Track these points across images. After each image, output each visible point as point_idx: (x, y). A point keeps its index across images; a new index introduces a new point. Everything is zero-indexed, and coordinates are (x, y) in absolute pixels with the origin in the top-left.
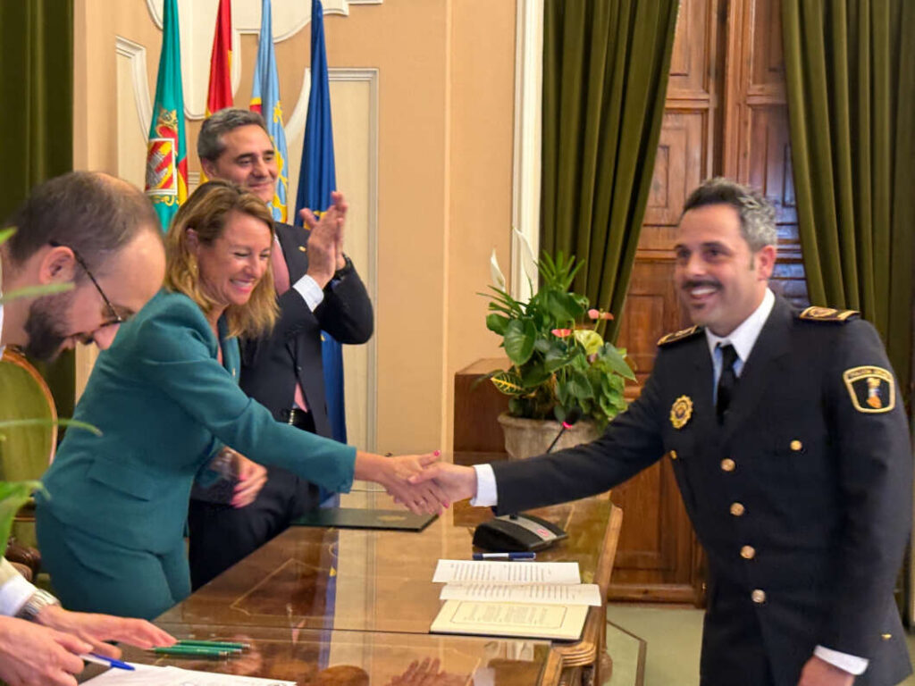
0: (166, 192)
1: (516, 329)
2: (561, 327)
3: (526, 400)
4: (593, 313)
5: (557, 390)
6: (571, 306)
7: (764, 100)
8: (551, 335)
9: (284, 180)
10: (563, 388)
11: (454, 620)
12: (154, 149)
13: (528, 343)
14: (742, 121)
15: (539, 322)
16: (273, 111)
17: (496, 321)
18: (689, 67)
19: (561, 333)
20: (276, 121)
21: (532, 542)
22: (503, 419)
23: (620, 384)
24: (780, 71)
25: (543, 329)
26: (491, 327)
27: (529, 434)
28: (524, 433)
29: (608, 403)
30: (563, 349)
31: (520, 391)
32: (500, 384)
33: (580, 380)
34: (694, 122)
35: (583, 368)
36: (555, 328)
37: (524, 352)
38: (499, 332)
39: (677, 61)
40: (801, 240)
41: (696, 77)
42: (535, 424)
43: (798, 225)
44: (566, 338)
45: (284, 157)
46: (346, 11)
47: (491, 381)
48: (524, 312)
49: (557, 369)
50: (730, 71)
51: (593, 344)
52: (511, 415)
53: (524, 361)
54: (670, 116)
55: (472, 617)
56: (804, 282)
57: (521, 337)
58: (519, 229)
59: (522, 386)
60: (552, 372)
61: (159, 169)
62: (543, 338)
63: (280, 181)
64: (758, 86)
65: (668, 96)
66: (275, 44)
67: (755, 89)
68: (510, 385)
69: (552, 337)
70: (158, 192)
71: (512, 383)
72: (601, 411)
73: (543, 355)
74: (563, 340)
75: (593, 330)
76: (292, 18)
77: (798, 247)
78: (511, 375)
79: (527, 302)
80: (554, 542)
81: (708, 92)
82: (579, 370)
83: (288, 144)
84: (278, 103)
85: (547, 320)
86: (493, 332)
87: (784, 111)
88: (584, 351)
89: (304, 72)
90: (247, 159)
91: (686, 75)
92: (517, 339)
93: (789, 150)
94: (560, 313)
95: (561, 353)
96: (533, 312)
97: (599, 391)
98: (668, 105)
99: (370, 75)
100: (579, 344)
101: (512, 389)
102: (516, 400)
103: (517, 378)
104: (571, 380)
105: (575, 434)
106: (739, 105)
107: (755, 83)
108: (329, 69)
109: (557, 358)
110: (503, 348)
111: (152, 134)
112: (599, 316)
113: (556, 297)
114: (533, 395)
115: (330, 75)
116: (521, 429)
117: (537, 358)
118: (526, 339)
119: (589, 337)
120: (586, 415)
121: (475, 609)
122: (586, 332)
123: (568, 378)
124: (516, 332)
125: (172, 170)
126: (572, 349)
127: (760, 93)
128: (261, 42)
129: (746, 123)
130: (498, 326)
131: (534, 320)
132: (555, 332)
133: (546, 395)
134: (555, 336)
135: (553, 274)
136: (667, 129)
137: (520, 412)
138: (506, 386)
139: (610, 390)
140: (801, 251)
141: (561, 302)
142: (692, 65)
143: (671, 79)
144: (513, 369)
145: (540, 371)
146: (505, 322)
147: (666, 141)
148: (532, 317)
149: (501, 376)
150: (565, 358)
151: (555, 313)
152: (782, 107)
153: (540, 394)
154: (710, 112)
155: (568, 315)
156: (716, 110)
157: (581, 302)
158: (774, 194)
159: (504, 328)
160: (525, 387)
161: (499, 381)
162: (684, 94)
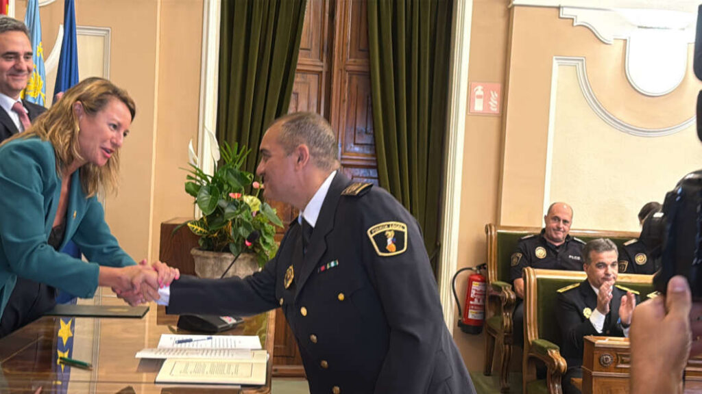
1: (206, 192)
2: (234, 192)
3: (210, 238)
4: (255, 185)
5: (231, 233)
6: (241, 178)
7: (356, 68)
8: (228, 196)
9: (43, 95)
10: (236, 231)
11: (172, 374)
13: (213, 202)
14: (343, 80)
15: (221, 187)
16: (37, 48)
17: (192, 188)
18: (311, 45)
19: (235, 196)
20: (38, 55)
21: (220, 324)
22: (194, 251)
23: (272, 230)
24: (365, 51)
25: (223, 193)
26: (188, 191)
27: (212, 261)
28: (209, 261)
29: (264, 242)
30: (236, 205)
31: (207, 234)
32: (193, 228)
33: (247, 226)
34: (313, 79)
35: (249, 219)
36: (230, 192)
37: (210, 207)
38: (193, 194)
39: (304, 41)
40: (376, 154)
41: (315, 51)
42: (216, 254)
43: (374, 146)
44: (238, 198)
45: (43, 79)
47: (188, 226)
48: (211, 181)
49: (232, 218)
50: (336, 50)
51: (255, 205)
52: (200, 249)
53: (210, 213)
54: (299, 75)
55: (185, 371)
56: (375, 171)
57: (208, 197)
59: (208, 230)
60: (230, 220)
62: (223, 198)
63: (40, 95)
64: (353, 60)
65: (298, 62)
66: (40, 7)
67: (350, 61)
68: (200, 229)
69: (228, 198)
71: (201, 227)
72: (260, 247)
73: (223, 209)
74: (236, 200)
75: (255, 195)
77: (374, 158)
78: (201, 223)
79: (213, 175)
80: (234, 325)
81: (322, 61)
82: (247, 220)
83: (47, 73)
84: (40, 44)
85: (226, 187)
86: (189, 195)
87: (368, 75)
88: (250, 209)
89: (59, 27)
90: (12, 56)
91: (309, 50)
92: (206, 198)
93: (370, 99)
94: (235, 183)
95: (235, 208)
96: (216, 182)
97: (259, 234)
98: (298, 67)
99: (105, 32)
100: (246, 204)
101: (201, 231)
102: (203, 239)
103: (205, 225)
104: (241, 226)
106: (341, 70)
107: (350, 57)
108: (77, 27)
109: (233, 211)
110: (196, 205)
113: (232, 173)
115: (77, 31)
116: (207, 258)
117: (219, 211)
118: (212, 198)
119: (252, 201)
120: (250, 249)
121: (187, 365)
122: (250, 197)
123: (239, 225)
124: (205, 194)
126: (242, 206)
127: (353, 64)
129: (345, 82)
130: (193, 190)
131: (217, 186)
132: (231, 195)
133: (224, 236)
134: (231, 197)
135: (230, 158)
136: (298, 83)
137: (205, 248)
138: (197, 229)
139: (267, 234)
140: (376, 161)
141: (235, 175)
142: (313, 44)
143: (300, 51)
144: (202, 219)
145: (221, 219)
146: (199, 188)
147: (296, 90)
148: (216, 185)
149: (194, 223)
150: (237, 212)
151: (231, 183)
152: (366, 72)
153: (220, 235)
154: (324, 74)
155: (239, 184)
156: (327, 73)
157: (248, 177)
158: (360, 126)
159: (198, 191)
160: (210, 230)
161: (192, 226)
162: (308, 61)
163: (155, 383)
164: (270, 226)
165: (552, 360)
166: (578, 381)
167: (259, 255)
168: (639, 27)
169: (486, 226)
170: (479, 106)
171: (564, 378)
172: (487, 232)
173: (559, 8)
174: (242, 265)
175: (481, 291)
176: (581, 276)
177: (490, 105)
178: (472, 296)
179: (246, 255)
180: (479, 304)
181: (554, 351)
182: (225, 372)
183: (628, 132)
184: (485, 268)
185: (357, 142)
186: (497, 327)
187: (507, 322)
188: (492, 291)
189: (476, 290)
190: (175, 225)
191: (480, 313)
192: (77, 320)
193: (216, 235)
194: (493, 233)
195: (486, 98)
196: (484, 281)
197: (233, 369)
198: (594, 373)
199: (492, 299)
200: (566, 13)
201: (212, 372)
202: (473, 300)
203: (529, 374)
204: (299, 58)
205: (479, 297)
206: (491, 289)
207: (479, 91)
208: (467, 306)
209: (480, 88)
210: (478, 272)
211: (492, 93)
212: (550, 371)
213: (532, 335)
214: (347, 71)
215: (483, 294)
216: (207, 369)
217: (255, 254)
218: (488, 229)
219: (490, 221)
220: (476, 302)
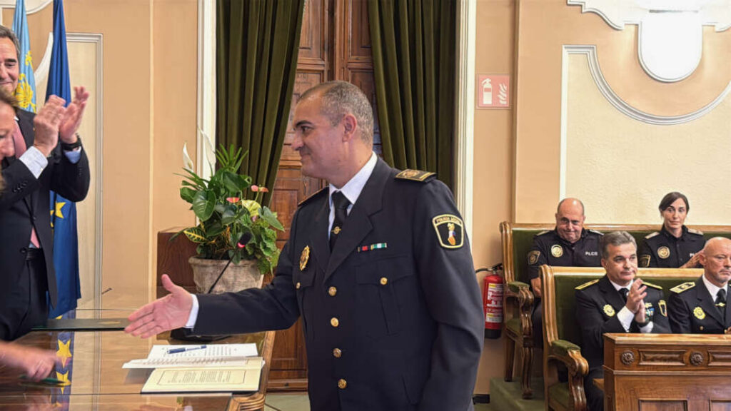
1: (202, 197)
2: (232, 197)
3: (208, 246)
4: (254, 188)
5: (230, 239)
6: (239, 182)
7: (359, 65)
8: (225, 200)
9: (33, 105)
10: (235, 237)
11: (160, 383)
13: (210, 206)
15: (218, 194)
16: (25, 57)
17: (187, 193)
18: (312, 44)
19: (232, 200)
20: (27, 64)
22: (192, 260)
23: (273, 235)
24: (367, 47)
25: (220, 197)
26: (183, 197)
27: (210, 270)
28: (207, 270)
29: (265, 247)
30: (234, 210)
31: (204, 241)
32: (190, 235)
34: (315, 79)
35: (249, 224)
36: (228, 197)
37: (207, 212)
38: (190, 201)
39: (304, 40)
41: (315, 50)
42: (215, 262)
43: (381, 145)
44: (236, 203)
45: (33, 89)
47: (185, 234)
48: (207, 187)
49: (231, 223)
50: (337, 47)
51: (255, 210)
52: (198, 258)
53: (207, 218)
54: (300, 75)
55: (174, 380)
57: (205, 202)
58: (202, 129)
59: (205, 237)
60: (227, 225)
62: (221, 204)
63: (30, 106)
64: (355, 57)
65: (299, 62)
66: (27, 15)
67: (352, 58)
68: (197, 236)
69: (226, 203)
71: (199, 234)
72: (261, 253)
73: (221, 215)
74: (234, 205)
75: (254, 199)
78: (198, 230)
79: (209, 179)
81: (324, 60)
82: (245, 225)
83: (36, 84)
84: (29, 52)
85: (223, 191)
86: (185, 201)
87: (372, 72)
88: (249, 213)
89: (48, 35)
91: (309, 49)
92: (202, 204)
93: (374, 98)
94: (232, 187)
95: (233, 213)
96: (213, 187)
97: (259, 239)
98: (299, 67)
99: (97, 39)
100: (245, 208)
101: (198, 239)
102: (201, 247)
103: (202, 232)
104: (240, 231)
105: (243, 269)
106: (343, 68)
107: (352, 55)
108: (67, 34)
109: (230, 216)
110: (192, 211)
112: (259, 190)
113: (229, 177)
115: (67, 38)
116: (205, 266)
117: (216, 217)
118: (208, 203)
119: (251, 205)
120: (250, 256)
121: (177, 374)
122: (250, 202)
123: (238, 231)
124: (201, 199)
126: (240, 211)
127: (357, 61)
130: (188, 196)
131: (214, 191)
132: (228, 199)
133: (222, 242)
134: (228, 202)
135: (227, 161)
136: (298, 83)
137: (205, 256)
138: (194, 237)
139: (267, 238)
141: (232, 179)
142: (314, 42)
143: (300, 50)
144: (200, 226)
145: (218, 225)
146: (194, 193)
147: (298, 90)
148: (212, 189)
149: (191, 230)
150: (236, 217)
151: (228, 187)
152: (370, 69)
153: (218, 241)
154: (326, 73)
155: (238, 188)
156: (329, 71)
157: (246, 180)
159: (193, 197)
160: (207, 236)
161: (189, 233)
162: (308, 60)
163: (142, 393)
164: (271, 230)
165: (572, 361)
166: (600, 381)
167: (260, 261)
168: (651, 11)
169: (501, 224)
170: (487, 99)
171: (586, 379)
172: (502, 231)
174: (242, 272)
175: (498, 293)
176: (600, 272)
177: (499, 99)
178: (489, 298)
179: (247, 262)
180: (496, 306)
181: (575, 352)
182: (216, 379)
183: (643, 121)
184: (501, 269)
186: (516, 329)
187: (526, 324)
188: (509, 293)
189: (493, 292)
190: (172, 234)
191: (498, 316)
193: (214, 241)
194: (508, 232)
195: (495, 91)
196: (501, 281)
197: (224, 376)
198: (615, 372)
199: (509, 301)
201: (201, 380)
202: (490, 302)
203: (550, 378)
204: (299, 57)
205: (496, 299)
206: (509, 290)
207: (487, 84)
209: (488, 80)
210: (494, 273)
211: (501, 85)
212: (571, 373)
213: (552, 336)
214: (350, 69)
215: (500, 296)
216: (198, 376)
217: (255, 260)
218: (502, 227)
219: (504, 218)
220: (493, 304)
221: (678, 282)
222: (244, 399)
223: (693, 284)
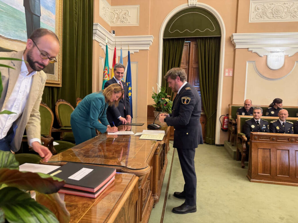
0: (106, 78)
4: (168, 96)
5: (162, 107)
6: (164, 94)
7: (195, 67)
8: (162, 99)
11: (143, 137)
12: (104, 72)
13: (158, 100)
15: (160, 97)
17: (153, 97)
21: (157, 128)
22: (154, 111)
24: (197, 62)
26: (152, 98)
30: (163, 101)
38: (154, 99)
39: (182, 61)
40: (200, 87)
43: (200, 85)
44: (164, 99)
46: (133, 53)
48: (158, 96)
50: (190, 62)
51: (168, 101)
52: (156, 111)
53: (157, 102)
56: (200, 92)
60: (161, 104)
61: (105, 75)
62: (160, 99)
66: (123, 58)
67: (194, 65)
70: (105, 78)
72: (169, 110)
73: (160, 102)
76: (125, 54)
78: (155, 105)
79: (158, 94)
80: (159, 128)
81: (187, 66)
85: (161, 97)
87: (198, 68)
92: (156, 99)
93: (198, 74)
94: (163, 96)
97: (168, 107)
99: (137, 63)
102: (156, 108)
106: (191, 67)
111: (104, 70)
114: (158, 108)
116: (157, 113)
120: (166, 111)
122: (167, 99)
125: (107, 75)
126: (165, 101)
127: (195, 66)
128: (121, 58)
129: (192, 70)
130: (153, 98)
133: (160, 108)
135: (162, 90)
139: (170, 107)
140: (200, 89)
141: (163, 94)
142: (185, 62)
146: (154, 97)
154: (187, 69)
157: (166, 94)
158: (196, 81)
161: (153, 106)
162: (183, 66)
165: (243, 138)
166: (249, 143)
167: (168, 112)
168: (271, 52)
170: (227, 74)
171: (246, 142)
172: (229, 106)
173: (248, 48)
176: (252, 117)
177: (230, 74)
178: (225, 122)
181: (244, 136)
183: (267, 80)
184: (228, 115)
185: (195, 85)
186: (231, 129)
187: (233, 129)
190: (150, 106)
191: (227, 126)
192: (132, 126)
194: (230, 106)
195: (229, 72)
196: (228, 118)
197: (156, 137)
198: (253, 141)
199: (230, 123)
200: (250, 49)
202: (225, 123)
203: (238, 141)
206: (230, 120)
207: (227, 70)
208: (224, 125)
212: (243, 141)
213: (239, 132)
214: (193, 68)
215: (228, 121)
218: (229, 105)
219: (230, 103)
220: (226, 123)
221: (272, 120)
222: (159, 142)
223: (276, 121)
